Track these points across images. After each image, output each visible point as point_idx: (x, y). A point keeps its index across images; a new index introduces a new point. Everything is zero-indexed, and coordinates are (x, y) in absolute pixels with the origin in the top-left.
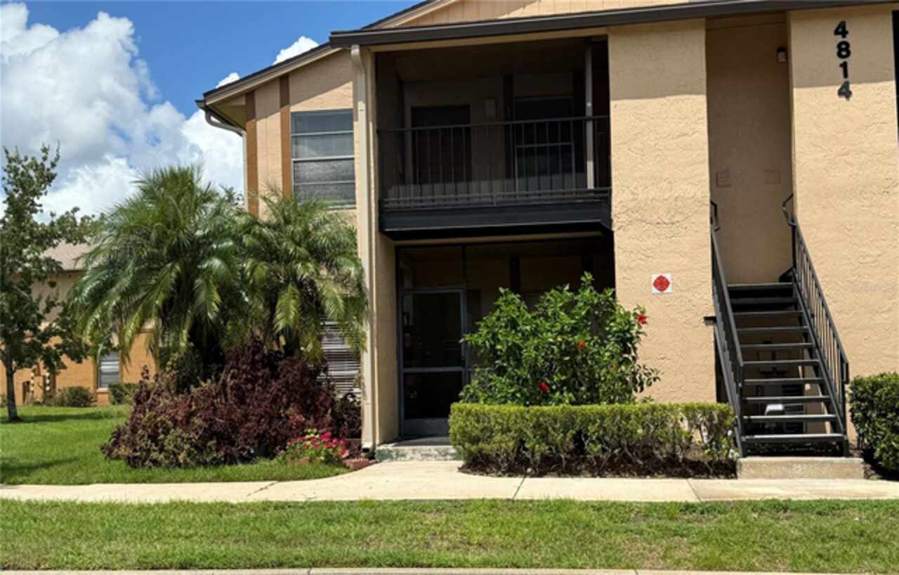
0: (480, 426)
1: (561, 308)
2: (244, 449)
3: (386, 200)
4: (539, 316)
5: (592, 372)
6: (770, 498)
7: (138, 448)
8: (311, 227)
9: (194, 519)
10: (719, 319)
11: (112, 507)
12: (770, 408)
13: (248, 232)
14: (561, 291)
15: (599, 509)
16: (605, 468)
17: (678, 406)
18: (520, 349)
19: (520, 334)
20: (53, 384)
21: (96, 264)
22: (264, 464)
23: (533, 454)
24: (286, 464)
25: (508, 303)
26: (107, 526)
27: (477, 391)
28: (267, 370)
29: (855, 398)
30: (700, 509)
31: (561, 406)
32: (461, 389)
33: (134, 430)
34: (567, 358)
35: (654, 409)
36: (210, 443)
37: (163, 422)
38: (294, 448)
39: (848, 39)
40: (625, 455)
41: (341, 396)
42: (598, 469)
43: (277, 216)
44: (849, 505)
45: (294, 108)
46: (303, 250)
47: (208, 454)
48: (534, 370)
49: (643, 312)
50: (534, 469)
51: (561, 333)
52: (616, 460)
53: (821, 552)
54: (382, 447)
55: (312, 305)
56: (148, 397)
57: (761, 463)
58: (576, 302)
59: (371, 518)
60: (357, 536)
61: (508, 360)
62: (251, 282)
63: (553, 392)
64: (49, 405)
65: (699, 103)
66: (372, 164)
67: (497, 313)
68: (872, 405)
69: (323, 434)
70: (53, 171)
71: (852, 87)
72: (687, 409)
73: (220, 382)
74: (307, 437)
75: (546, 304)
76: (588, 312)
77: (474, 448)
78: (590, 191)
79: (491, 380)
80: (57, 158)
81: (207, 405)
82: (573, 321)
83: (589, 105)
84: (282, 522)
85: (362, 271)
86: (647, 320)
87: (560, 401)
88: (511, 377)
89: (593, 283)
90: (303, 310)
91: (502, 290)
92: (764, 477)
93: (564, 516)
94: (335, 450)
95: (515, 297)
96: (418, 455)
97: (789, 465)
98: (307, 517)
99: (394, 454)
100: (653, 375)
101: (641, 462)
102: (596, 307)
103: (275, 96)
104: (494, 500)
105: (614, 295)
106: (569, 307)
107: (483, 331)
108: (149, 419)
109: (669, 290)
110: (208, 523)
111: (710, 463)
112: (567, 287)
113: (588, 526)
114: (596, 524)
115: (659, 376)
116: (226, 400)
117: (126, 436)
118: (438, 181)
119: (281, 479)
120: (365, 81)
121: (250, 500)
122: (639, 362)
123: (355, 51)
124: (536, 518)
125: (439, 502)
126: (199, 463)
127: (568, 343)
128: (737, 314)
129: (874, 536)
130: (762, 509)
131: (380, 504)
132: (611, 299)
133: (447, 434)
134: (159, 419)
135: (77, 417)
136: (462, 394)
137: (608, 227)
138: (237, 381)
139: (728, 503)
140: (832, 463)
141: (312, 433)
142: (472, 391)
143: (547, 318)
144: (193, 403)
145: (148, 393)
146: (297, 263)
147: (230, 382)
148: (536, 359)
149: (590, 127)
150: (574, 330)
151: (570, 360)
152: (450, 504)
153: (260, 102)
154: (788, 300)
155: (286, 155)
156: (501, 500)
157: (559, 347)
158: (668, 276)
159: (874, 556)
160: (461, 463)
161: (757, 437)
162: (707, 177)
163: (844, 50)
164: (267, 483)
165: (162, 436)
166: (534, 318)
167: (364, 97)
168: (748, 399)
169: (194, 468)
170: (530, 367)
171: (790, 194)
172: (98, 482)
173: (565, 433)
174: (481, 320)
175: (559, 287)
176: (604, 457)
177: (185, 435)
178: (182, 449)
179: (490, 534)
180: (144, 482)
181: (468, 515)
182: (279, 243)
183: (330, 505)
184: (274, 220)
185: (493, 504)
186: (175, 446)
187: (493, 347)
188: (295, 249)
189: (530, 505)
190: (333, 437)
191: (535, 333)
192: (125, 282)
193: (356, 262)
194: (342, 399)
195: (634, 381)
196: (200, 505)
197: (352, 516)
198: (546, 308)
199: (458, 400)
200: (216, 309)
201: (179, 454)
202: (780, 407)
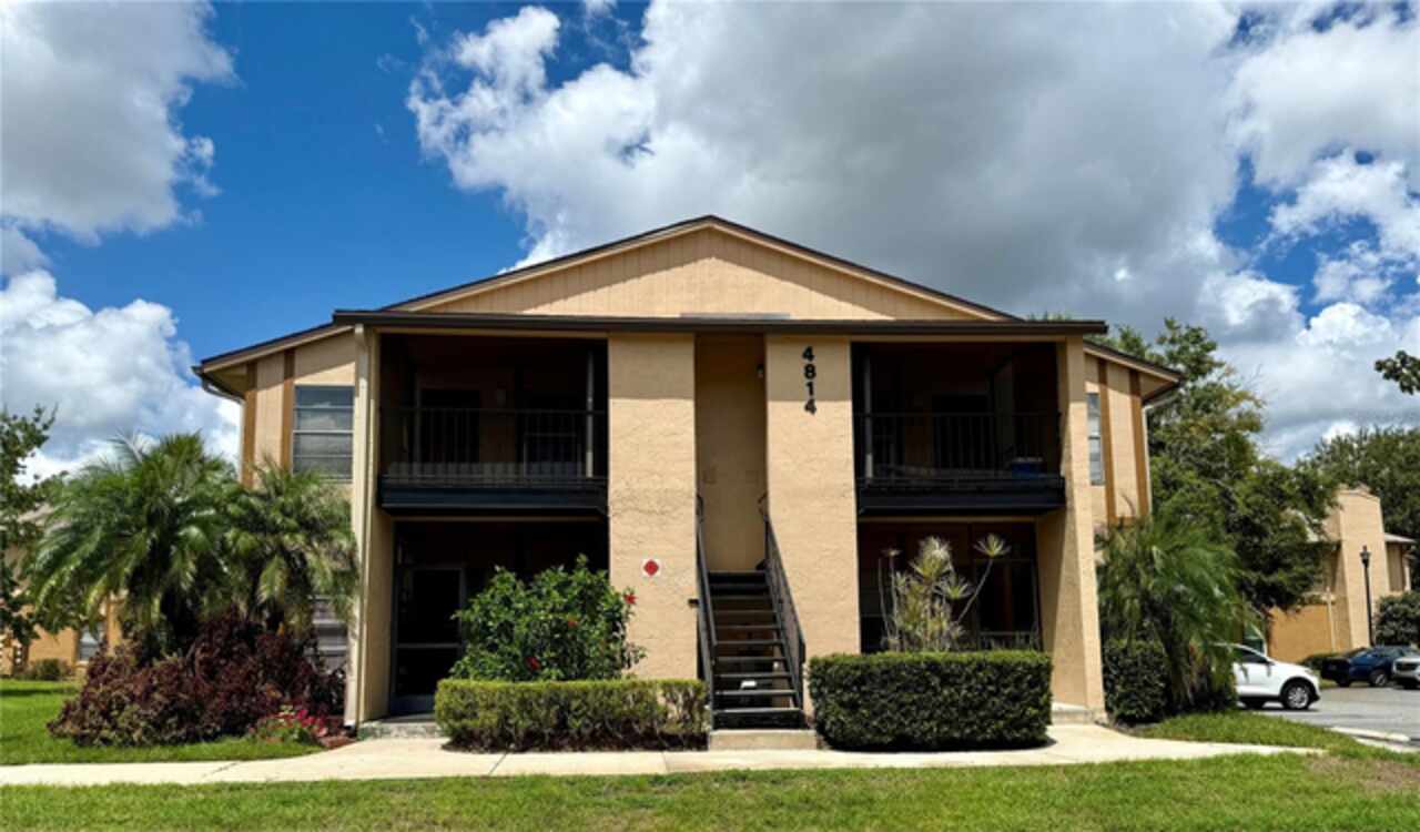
0: (465, 702)
1: (555, 588)
2: (208, 727)
3: (386, 476)
4: (534, 594)
5: (581, 648)
6: (730, 768)
7: (87, 724)
8: (304, 498)
9: (133, 803)
10: (701, 602)
11: (40, 790)
12: (745, 684)
13: (234, 501)
14: (555, 572)
15: (572, 784)
16: (587, 743)
17: (656, 682)
18: (512, 626)
19: (513, 612)
20: (25, 656)
21: (56, 527)
22: (230, 743)
23: (516, 731)
24: (255, 742)
25: (503, 581)
26: (28, 811)
27: (469, 667)
28: (244, 646)
29: (813, 676)
30: (668, 780)
31: (548, 682)
32: (452, 665)
33: (84, 706)
34: (557, 636)
35: (634, 685)
36: (170, 721)
37: (119, 697)
38: (266, 725)
39: (814, 362)
40: (606, 731)
41: (329, 672)
42: (581, 744)
43: (267, 486)
44: (800, 774)
45: (299, 381)
46: (292, 522)
47: (167, 733)
48: (524, 646)
49: (632, 593)
50: (517, 745)
51: (552, 611)
52: (598, 734)
53: (769, 818)
54: (366, 725)
55: (299, 578)
56: (104, 670)
57: (729, 736)
58: (571, 582)
59: (334, 800)
60: (314, 819)
61: (499, 636)
62: (234, 551)
63: (543, 668)
64: (18, 679)
65: (688, 407)
66: (372, 440)
67: (491, 591)
68: (824, 683)
69: (298, 711)
70: (45, 433)
71: (817, 404)
72: (667, 686)
73: (188, 656)
74: (282, 714)
75: (540, 583)
76: (581, 593)
77: (457, 725)
78: (588, 480)
79: (482, 657)
80: (53, 420)
81: (170, 679)
82: (565, 600)
83: (590, 400)
84: (233, 805)
85: (355, 544)
86: (636, 601)
87: (549, 677)
88: (502, 654)
89: (588, 565)
90: (290, 583)
91: (498, 568)
92: (731, 748)
93: (536, 792)
94: (310, 728)
95: (511, 576)
96: (404, 733)
97: (753, 737)
98: (262, 799)
99: (378, 732)
100: (641, 652)
101: (620, 736)
102: (590, 587)
103: (279, 369)
104: (469, 778)
105: (607, 576)
106: (562, 587)
107: (477, 608)
108: (102, 694)
109: (658, 573)
110: (148, 807)
111: (684, 736)
112: (561, 568)
113: (559, 800)
114: (567, 799)
115: (646, 653)
116: (195, 675)
117: (77, 711)
118: (440, 461)
119: (246, 758)
120: (369, 359)
121: (203, 781)
122: (628, 640)
123: (359, 330)
124: (509, 794)
125: (411, 780)
126: (156, 742)
127: (559, 621)
128: (715, 598)
129: (817, 803)
130: (724, 779)
131: (348, 784)
132: (604, 580)
133: (432, 711)
134: (114, 694)
135: (47, 692)
136: (453, 670)
137: (603, 512)
138: (207, 656)
139: (695, 774)
140: (789, 735)
141: (286, 710)
142: (462, 667)
143: (540, 596)
144: (154, 678)
145: (105, 666)
146: (285, 534)
147: (199, 656)
148: (527, 636)
149: (590, 421)
150: (567, 609)
151: (561, 638)
152: (421, 783)
153: (262, 374)
154: (761, 586)
155: (286, 425)
156: (476, 778)
157: (550, 625)
158: (657, 561)
159: (814, 822)
160: (446, 740)
161: (727, 711)
162: (693, 473)
163: (810, 371)
164: (228, 763)
165: (115, 713)
166: (528, 596)
167: (366, 375)
168: (723, 676)
169: (150, 747)
170: (521, 644)
171: (763, 492)
172: (35, 762)
173: (548, 709)
174: (475, 597)
175: (553, 567)
176: (586, 732)
177: (142, 712)
178: (137, 726)
179: (457, 813)
180: (89, 762)
181: (439, 794)
182: (268, 514)
183: (291, 785)
184: (264, 491)
185: (467, 782)
186: (130, 724)
187: (484, 623)
188: (283, 521)
189: (505, 781)
190: (309, 714)
191: (527, 610)
192: (89, 547)
193: (348, 534)
194: (330, 676)
195: (623, 658)
196: (145, 787)
197: (312, 796)
198: (540, 587)
199: (447, 675)
200: (190, 578)
201: (133, 732)
202: (752, 683)
